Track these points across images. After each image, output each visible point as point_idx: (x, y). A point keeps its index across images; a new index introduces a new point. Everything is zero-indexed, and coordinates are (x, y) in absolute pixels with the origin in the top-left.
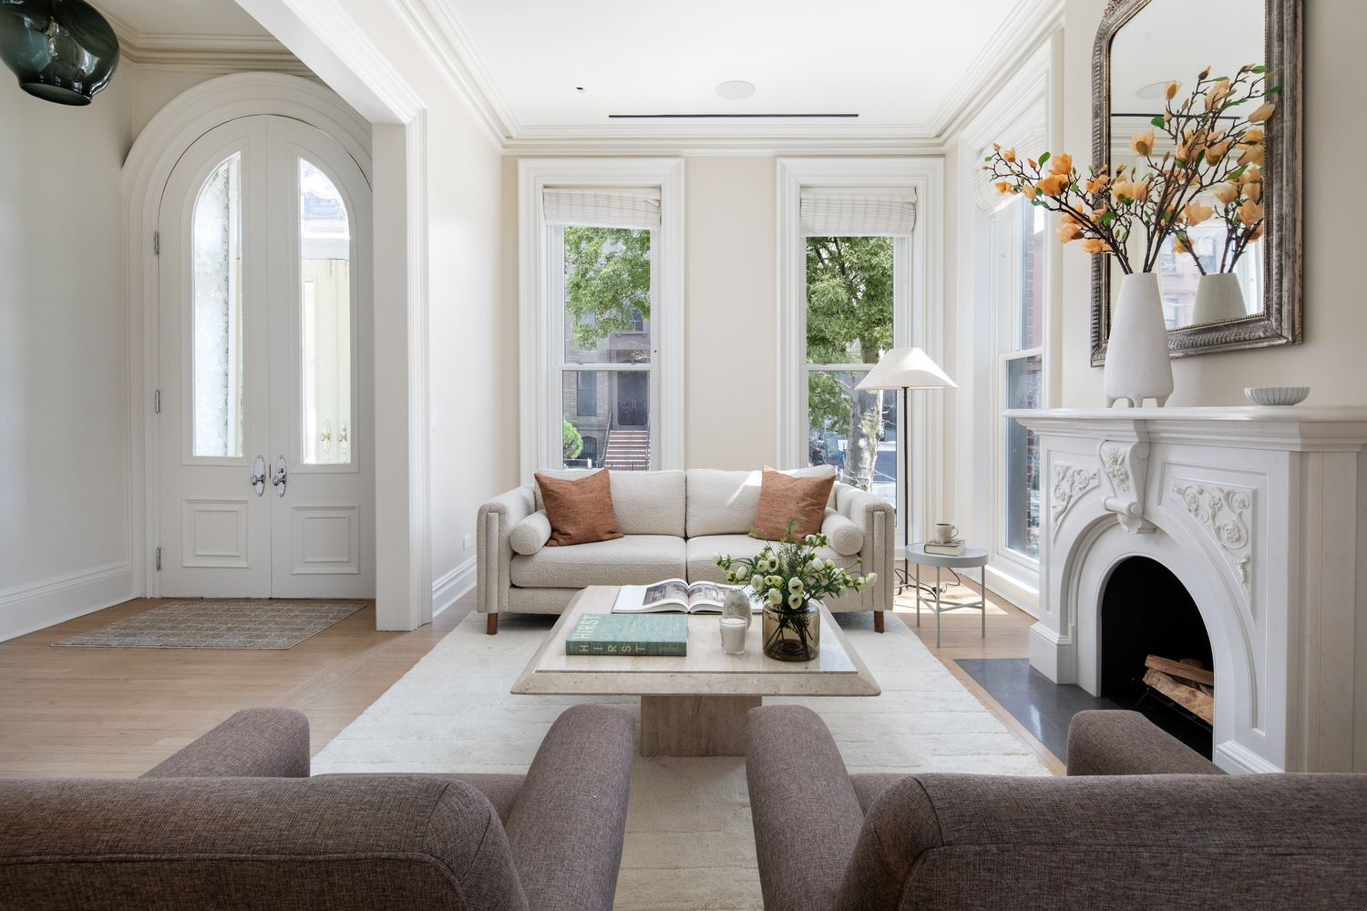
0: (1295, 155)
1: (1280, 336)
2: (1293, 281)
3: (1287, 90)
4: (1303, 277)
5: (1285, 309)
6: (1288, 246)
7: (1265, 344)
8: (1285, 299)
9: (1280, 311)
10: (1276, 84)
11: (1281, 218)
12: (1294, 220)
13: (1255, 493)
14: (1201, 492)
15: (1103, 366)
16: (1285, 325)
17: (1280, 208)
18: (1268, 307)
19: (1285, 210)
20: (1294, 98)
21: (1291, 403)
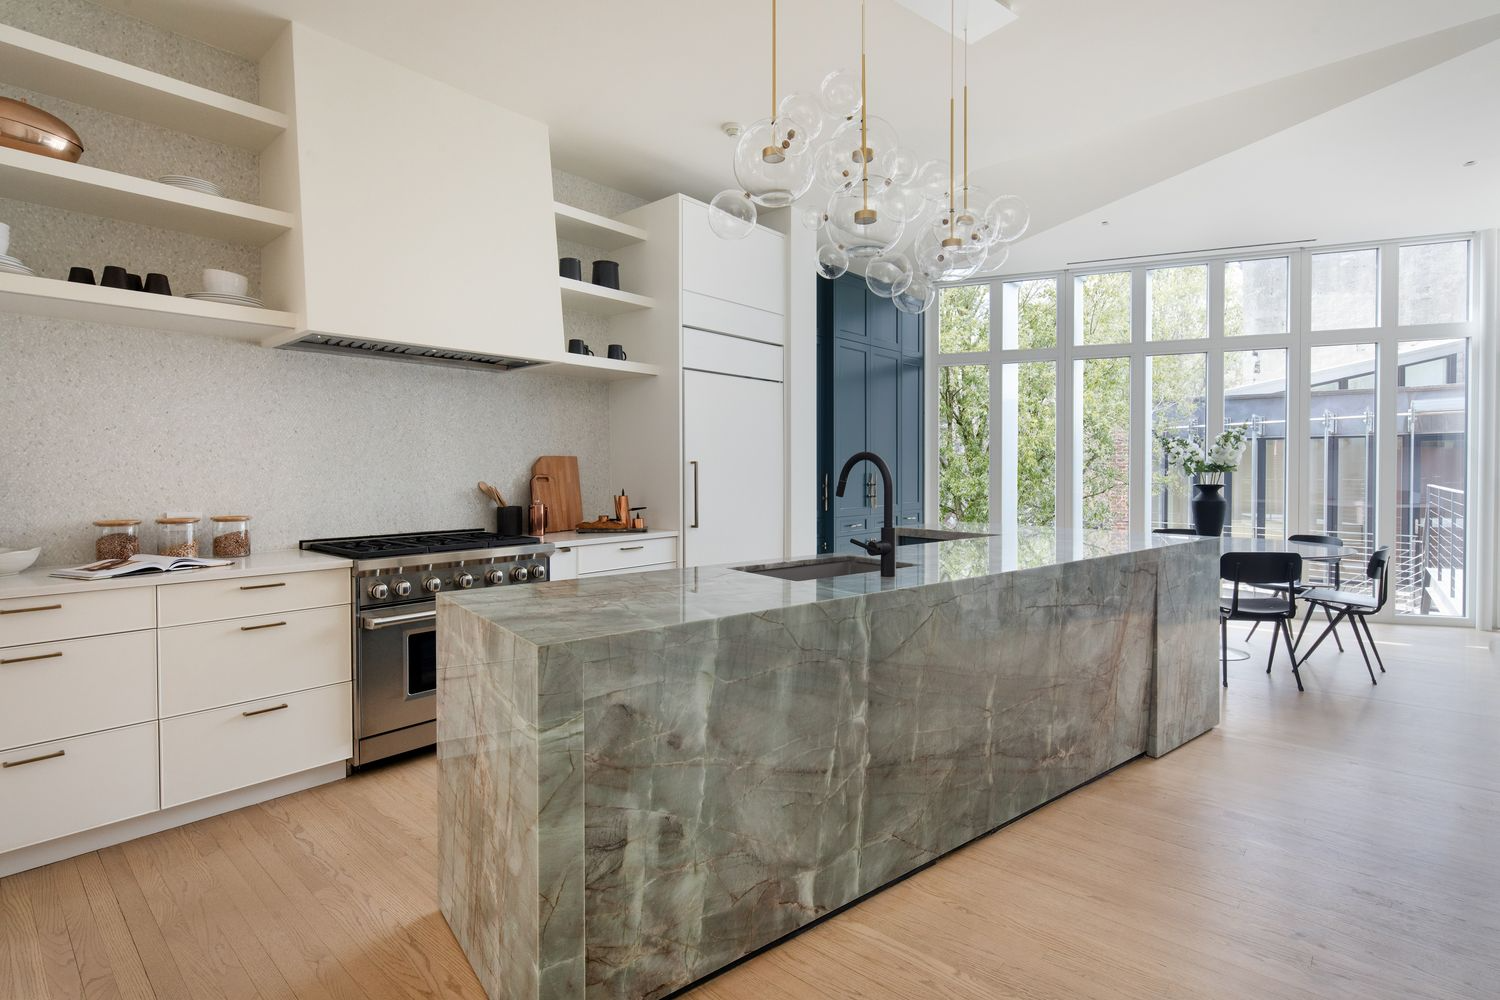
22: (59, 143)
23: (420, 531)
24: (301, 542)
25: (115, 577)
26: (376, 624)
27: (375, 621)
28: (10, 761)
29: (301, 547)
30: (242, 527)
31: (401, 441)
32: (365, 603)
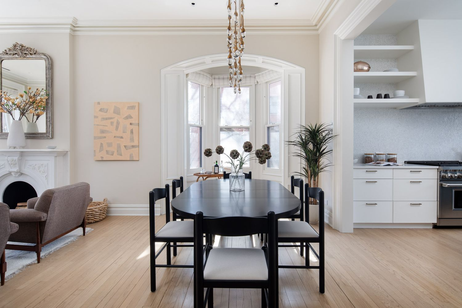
0: (52, 107)
1: (49, 137)
2: (51, 128)
3: (50, 95)
4: (53, 127)
5: (50, 133)
6: (50, 122)
7: (46, 138)
8: (50, 131)
9: (49, 133)
10: (48, 94)
11: (49, 117)
12: (52, 118)
13: (48, 164)
14: (36, 165)
15: (7, 139)
16: (50, 135)
17: (49, 115)
18: (47, 132)
19: (50, 116)
20: (51, 98)
21: (54, 149)
22: (366, 68)
23: (437, 160)
24: (405, 162)
25: (384, 166)
26: (448, 186)
27: (446, 185)
28: (368, 203)
29: (405, 163)
30: (395, 156)
31: (432, 133)
32: (443, 179)
